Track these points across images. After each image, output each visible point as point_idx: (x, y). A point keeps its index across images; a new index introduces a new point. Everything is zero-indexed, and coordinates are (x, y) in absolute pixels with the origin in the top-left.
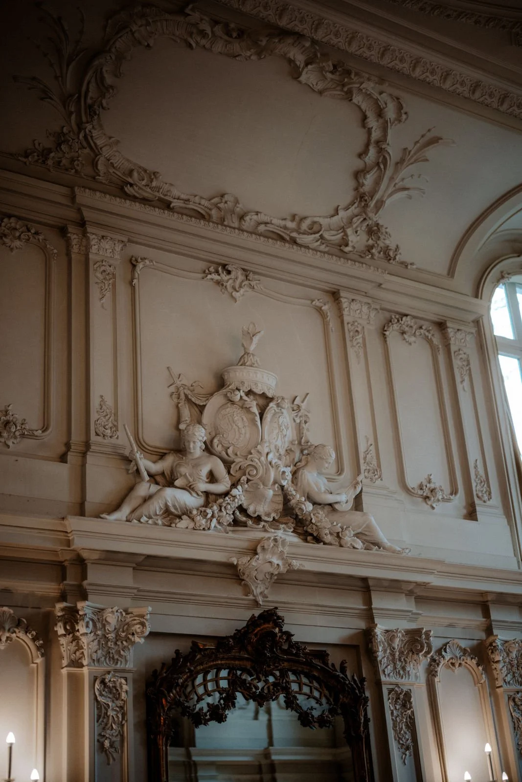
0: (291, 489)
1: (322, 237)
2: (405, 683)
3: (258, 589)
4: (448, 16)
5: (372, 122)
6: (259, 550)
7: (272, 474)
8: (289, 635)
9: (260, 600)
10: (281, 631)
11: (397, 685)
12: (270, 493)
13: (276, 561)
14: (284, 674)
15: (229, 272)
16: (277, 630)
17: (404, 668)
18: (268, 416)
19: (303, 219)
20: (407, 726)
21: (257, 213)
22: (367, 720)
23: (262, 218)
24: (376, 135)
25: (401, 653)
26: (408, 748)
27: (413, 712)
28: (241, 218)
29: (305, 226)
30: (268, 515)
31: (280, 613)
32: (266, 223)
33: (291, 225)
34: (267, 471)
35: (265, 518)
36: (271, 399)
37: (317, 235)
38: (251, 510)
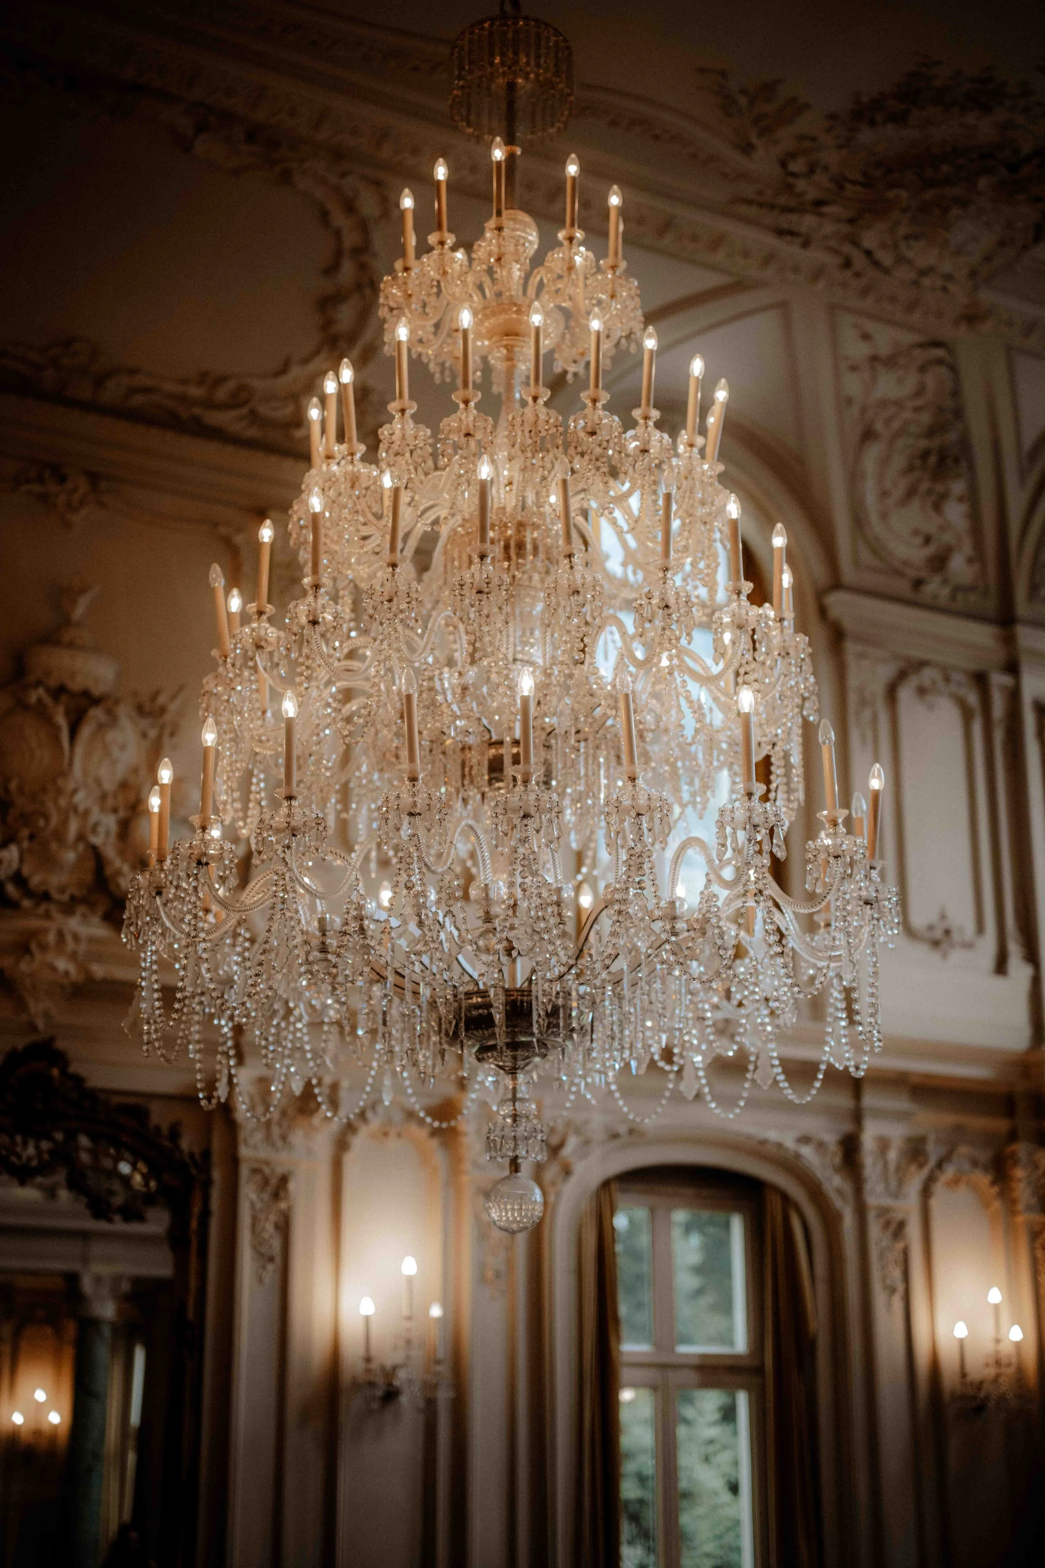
0: (110, 852)
1: (253, 413)
2: (282, 1160)
3: (36, 1007)
4: (415, 69)
5: (339, 219)
6: (34, 947)
7: (73, 828)
8: (78, 1080)
9: (40, 1023)
10: (64, 1072)
11: (267, 1163)
12: (70, 856)
13: (62, 964)
14: (71, 1136)
15: (62, 479)
16: (55, 1072)
17: (284, 1138)
18: (86, 731)
19: (221, 380)
20: (277, 1226)
21: (133, 372)
22: (206, 1214)
23: (140, 380)
24: (350, 239)
25: (284, 1113)
26: (271, 1259)
27: (290, 1208)
28: (100, 382)
29: (222, 393)
30: (62, 890)
31: (60, 1044)
32: (147, 390)
33: (196, 392)
34: (65, 822)
35: (55, 895)
36: (96, 701)
37: (244, 411)
38: (35, 880)
